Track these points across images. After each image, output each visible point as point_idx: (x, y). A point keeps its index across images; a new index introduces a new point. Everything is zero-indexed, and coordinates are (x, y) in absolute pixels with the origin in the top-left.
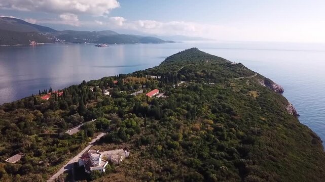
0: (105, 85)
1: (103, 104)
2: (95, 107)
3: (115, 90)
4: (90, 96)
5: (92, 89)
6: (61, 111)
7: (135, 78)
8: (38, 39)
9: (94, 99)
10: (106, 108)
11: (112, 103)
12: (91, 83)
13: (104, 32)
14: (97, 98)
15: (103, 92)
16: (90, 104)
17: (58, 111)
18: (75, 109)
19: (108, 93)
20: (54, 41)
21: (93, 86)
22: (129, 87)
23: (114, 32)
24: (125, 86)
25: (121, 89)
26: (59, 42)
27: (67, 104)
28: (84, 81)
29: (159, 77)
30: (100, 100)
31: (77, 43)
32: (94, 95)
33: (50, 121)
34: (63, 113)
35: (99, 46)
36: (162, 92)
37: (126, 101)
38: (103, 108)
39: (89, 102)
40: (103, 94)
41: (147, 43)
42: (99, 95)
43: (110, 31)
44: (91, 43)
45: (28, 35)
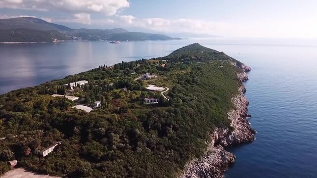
8: (60, 37)
13: (115, 29)
20: (72, 39)
23: (124, 30)
26: (76, 39)
31: (92, 40)
35: (113, 43)
43: (121, 29)
44: (105, 40)
45: (51, 33)
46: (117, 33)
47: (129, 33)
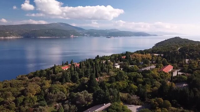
0: (115, 59)
1: (117, 79)
2: (107, 82)
3: (125, 64)
4: (102, 68)
5: (104, 62)
6: (71, 84)
7: (140, 55)
8: (75, 34)
9: (106, 72)
10: (121, 83)
11: (126, 78)
12: (103, 58)
13: (112, 30)
14: (109, 70)
15: (114, 65)
16: (101, 77)
17: (68, 83)
18: (86, 82)
19: (118, 67)
20: (84, 35)
21: (105, 60)
22: (137, 62)
23: (117, 30)
24: (134, 60)
25: (130, 63)
26: (86, 35)
27: (77, 76)
28: (98, 56)
29: (162, 55)
30: (112, 73)
31: (96, 36)
32: (106, 67)
33: (53, 98)
34: (72, 86)
35: (109, 38)
36: (177, 69)
37: (142, 76)
38: (117, 84)
39: (101, 75)
40: (114, 68)
41: (139, 36)
42: (111, 68)
43: (115, 29)
44: (104, 36)
45: (70, 31)
46: (113, 31)
47: (121, 31)
